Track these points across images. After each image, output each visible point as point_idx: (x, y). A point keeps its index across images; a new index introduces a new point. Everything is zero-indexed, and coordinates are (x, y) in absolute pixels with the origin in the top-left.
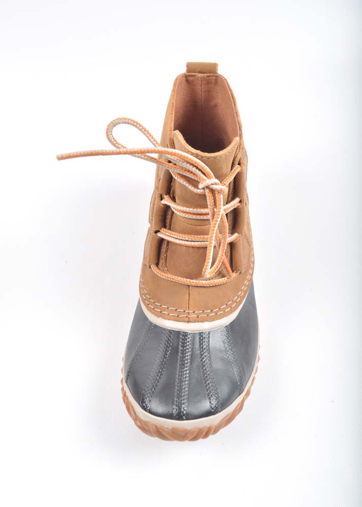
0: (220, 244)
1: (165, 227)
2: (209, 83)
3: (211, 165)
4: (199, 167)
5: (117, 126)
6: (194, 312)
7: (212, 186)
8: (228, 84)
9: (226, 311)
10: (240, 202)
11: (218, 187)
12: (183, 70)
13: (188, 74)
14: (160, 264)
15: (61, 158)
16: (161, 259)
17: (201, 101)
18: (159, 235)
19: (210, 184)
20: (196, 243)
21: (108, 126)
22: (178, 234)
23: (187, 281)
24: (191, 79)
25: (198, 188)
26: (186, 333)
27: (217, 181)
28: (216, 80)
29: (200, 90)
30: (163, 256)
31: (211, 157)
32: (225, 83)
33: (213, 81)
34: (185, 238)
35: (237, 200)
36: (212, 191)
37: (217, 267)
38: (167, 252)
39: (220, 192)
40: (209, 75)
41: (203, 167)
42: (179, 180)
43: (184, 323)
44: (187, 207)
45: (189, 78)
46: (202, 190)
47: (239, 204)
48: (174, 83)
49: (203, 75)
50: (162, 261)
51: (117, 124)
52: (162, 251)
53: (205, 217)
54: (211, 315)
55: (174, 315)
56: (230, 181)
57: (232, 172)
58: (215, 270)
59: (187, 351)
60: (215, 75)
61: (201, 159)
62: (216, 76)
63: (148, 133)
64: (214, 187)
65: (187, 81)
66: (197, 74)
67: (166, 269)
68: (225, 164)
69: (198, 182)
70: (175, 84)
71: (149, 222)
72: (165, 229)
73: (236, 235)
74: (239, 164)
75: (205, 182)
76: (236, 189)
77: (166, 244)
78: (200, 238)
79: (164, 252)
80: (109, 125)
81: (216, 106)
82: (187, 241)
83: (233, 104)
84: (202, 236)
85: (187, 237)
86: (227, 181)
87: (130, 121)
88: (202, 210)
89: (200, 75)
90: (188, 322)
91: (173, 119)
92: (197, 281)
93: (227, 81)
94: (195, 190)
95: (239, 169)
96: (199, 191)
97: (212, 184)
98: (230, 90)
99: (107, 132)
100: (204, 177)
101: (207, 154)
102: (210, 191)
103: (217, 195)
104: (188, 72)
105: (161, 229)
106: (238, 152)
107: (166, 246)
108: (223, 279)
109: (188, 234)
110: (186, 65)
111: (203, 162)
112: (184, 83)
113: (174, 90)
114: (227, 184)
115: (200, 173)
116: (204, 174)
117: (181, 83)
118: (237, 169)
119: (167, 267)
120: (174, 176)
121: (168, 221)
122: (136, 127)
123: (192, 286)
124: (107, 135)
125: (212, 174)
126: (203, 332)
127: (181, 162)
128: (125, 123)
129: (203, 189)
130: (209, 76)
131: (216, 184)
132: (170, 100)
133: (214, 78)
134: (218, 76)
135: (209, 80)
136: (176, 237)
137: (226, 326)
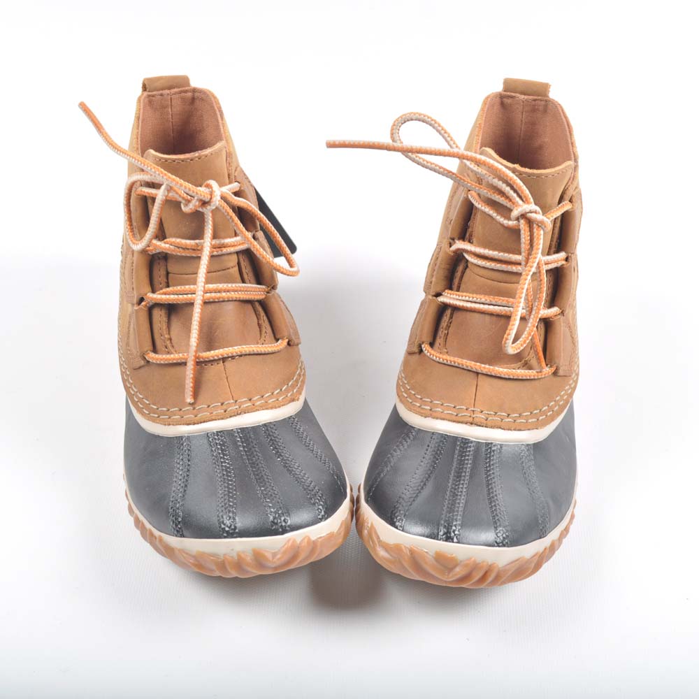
0: (532, 309)
1: (451, 288)
2: (534, 110)
3: (531, 186)
4: (515, 186)
5: (407, 123)
6: (482, 412)
7: (530, 214)
8: (563, 110)
9: (530, 421)
10: (567, 259)
11: (539, 217)
12: (499, 88)
13: (505, 93)
14: (437, 344)
15: (332, 145)
16: (438, 337)
17: (520, 136)
18: (441, 299)
19: (528, 210)
20: (496, 307)
21: (395, 122)
22: (471, 295)
23: (475, 365)
24: (508, 101)
25: (509, 219)
26: (466, 439)
27: (538, 209)
28: (546, 107)
29: (520, 119)
30: (441, 333)
31: (533, 174)
32: (558, 110)
33: (541, 108)
34: (481, 299)
35: (562, 255)
36: (530, 222)
37: (525, 342)
38: (448, 327)
39: (541, 225)
40: (535, 97)
41: (520, 187)
42: (483, 208)
43: (464, 425)
44: (490, 249)
45: (506, 100)
46: (515, 222)
47: (564, 262)
48: (484, 101)
49: (526, 97)
50: (439, 341)
51: (408, 120)
52: (441, 326)
53: (514, 269)
54: (507, 420)
55: (450, 412)
56: (555, 217)
57: (560, 206)
58: (522, 345)
59: (466, 462)
60: (546, 98)
61: (520, 175)
62: (546, 101)
63: (449, 136)
64: (533, 216)
65: (502, 104)
66: (518, 95)
67: (446, 350)
68: (551, 190)
69: (510, 210)
70: (485, 103)
71: (424, 291)
72: (450, 291)
73: (555, 310)
74: (571, 201)
75: (520, 208)
76: (562, 237)
77: (448, 316)
78: (503, 301)
79: (444, 327)
80: (397, 120)
81: (541, 147)
82: (483, 304)
83: (568, 134)
84: (506, 299)
85: (483, 298)
86: (552, 214)
87: (426, 118)
88: (511, 255)
89: (522, 97)
90: (472, 424)
91: (480, 141)
92: (491, 367)
93: (561, 107)
94: (506, 222)
95: (570, 207)
96: (511, 223)
97: (531, 212)
98: (566, 117)
99: (392, 130)
100: (520, 202)
101: (527, 170)
102: (526, 223)
103: (535, 230)
104: (505, 91)
105: (444, 291)
106: (569, 183)
107: (448, 319)
108: (530, 371)
109: (485, 294)
110: (502, 81)
111: (520, 179)
112: (497, 107)
113: (482, 109)
114: (552, 218)
115: (515, 195)
116: (520, 197)
117: (492, 106)
118: (566, 206)
119: (446, 349)
120: (476, 204)
121: (456, 281)
122: (434, 127)
123: (483, 374)
124: (392, 134)
125: (532, 200)
126: (492, 443)
127: (490, 178)
128: (419, 120)
129: (517, 219)
130: (535, 100)
131: (536, 212)
132: (477, 121)
133: (543, 103)
134: (549, 101)
135: (534, 105)
136: (467, 298)
137: (528, 445)
